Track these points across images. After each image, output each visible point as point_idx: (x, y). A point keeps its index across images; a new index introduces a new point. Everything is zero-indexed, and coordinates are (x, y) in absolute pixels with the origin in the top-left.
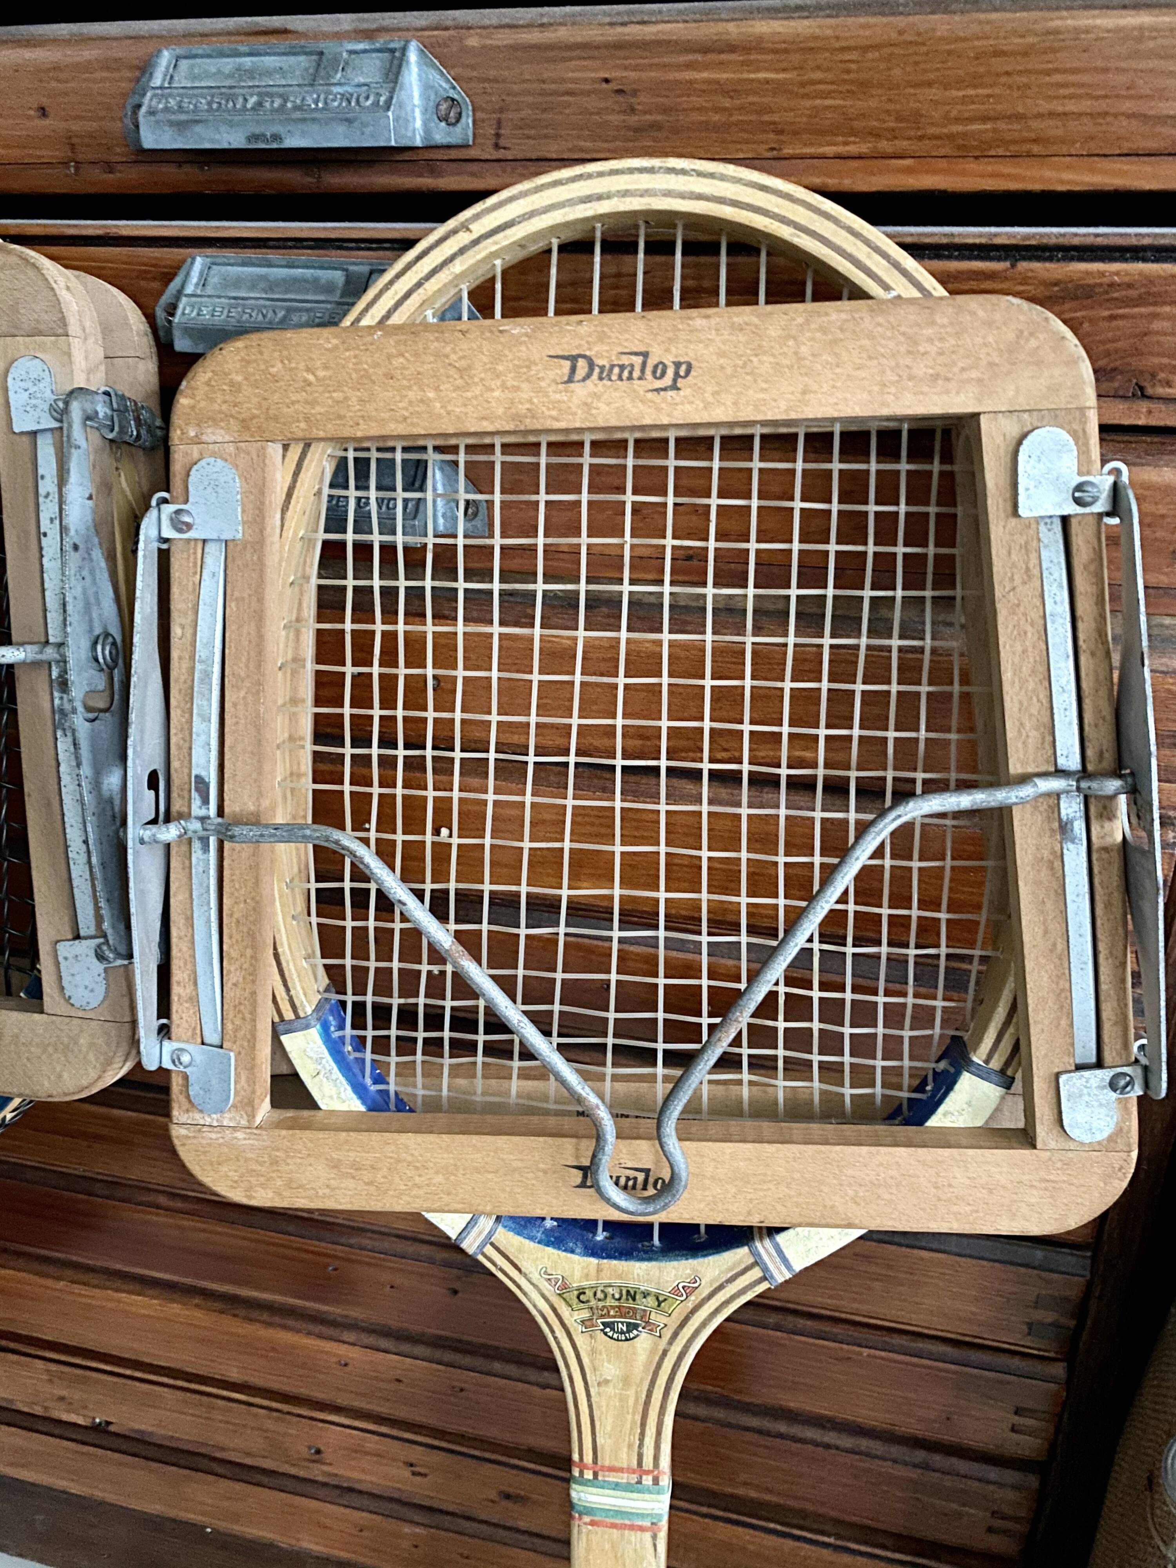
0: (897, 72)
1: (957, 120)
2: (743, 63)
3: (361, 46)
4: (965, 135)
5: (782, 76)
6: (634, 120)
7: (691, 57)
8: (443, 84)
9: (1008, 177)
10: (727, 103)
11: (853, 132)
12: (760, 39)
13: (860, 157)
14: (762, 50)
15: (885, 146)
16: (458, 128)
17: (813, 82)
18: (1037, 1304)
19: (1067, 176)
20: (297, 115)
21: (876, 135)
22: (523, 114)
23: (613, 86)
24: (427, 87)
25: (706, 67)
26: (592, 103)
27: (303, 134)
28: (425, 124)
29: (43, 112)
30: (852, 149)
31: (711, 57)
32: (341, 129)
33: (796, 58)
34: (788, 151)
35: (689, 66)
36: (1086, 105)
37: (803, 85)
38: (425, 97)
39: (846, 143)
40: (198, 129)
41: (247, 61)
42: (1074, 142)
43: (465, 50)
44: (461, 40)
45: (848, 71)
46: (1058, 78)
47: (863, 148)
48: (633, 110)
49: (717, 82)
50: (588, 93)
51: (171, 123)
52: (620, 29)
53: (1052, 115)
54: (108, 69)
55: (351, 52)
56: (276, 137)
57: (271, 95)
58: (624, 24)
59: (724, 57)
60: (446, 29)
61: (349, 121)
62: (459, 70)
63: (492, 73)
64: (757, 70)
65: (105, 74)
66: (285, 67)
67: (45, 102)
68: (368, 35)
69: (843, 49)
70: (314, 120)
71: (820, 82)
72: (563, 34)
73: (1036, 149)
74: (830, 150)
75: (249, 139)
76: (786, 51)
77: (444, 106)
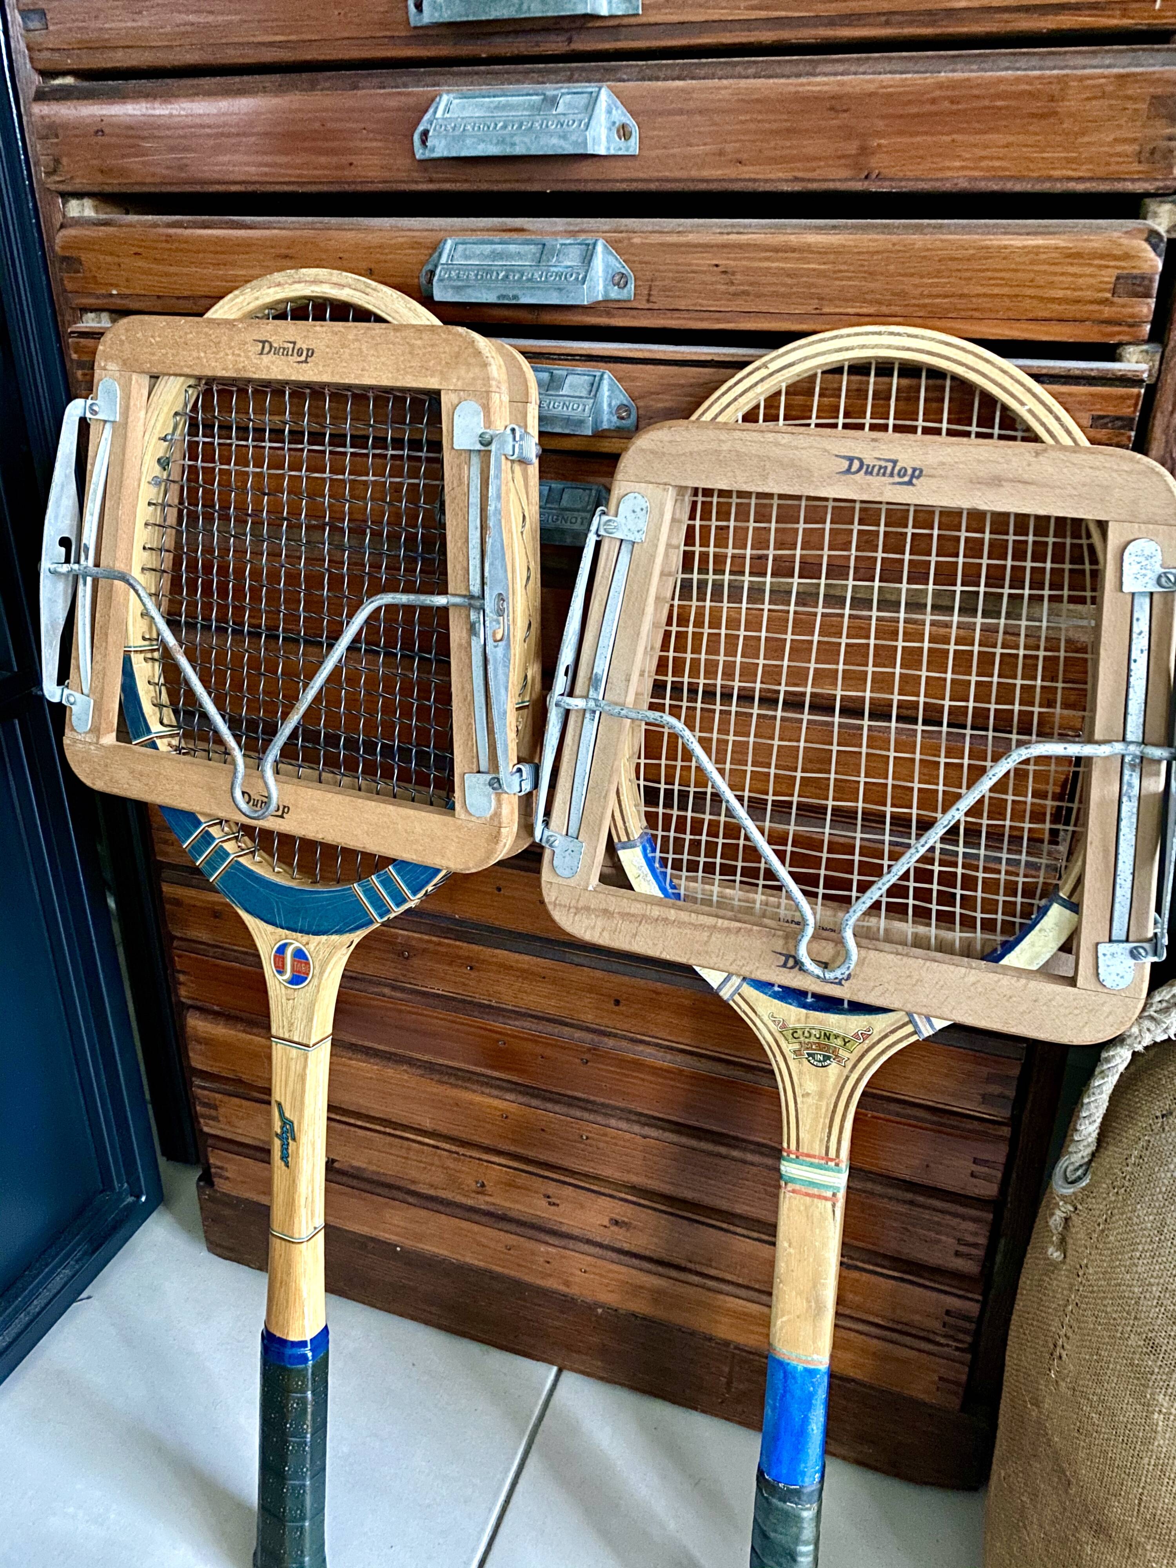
0: (892, 267)
1: (930, 296)
2: (798, 259)
3: (568, 242)
4: (932, 305)
5: (823, 267)
6: (732, 289)
7: (768, 254)
8: (618, 264)
10: (789, 281)
11: (865, 301)
12: (809, 245)
14: (812, 252)
15: (884, 309)
16: (625, 290)
17: (840, 271)
18: (988, 1081)
19: (994, 331)
20: (529, 284)
21: (879, 303)
22: (666, 283)
23: (720, 269)
24: (607, 266)
25: (778, 260)
26: (708, 278)
27: (532, 296)
28: (605, 287)
30: (864, 311)
31: (780, 254)
32: (555, 294)
33: (832, 257)
34: (826, 310)
35: (767, 259)
36: (1006, 290)
37: (835, 272)
38: (606, 272)
39: (861, 307)
40: (469, 291)
41: (499, 247)
42: (998, 311)
43: (632, 245)
44: (629, 239)
45: (863, 266)
46: (989, 274)
47: (871, 310)
48: (732, 283)
49: (783, 269)
50: (704, 272)
51: (453, 287)
52: (726, 237)
53: (985, 295)
54: (413, 248)
55: (562, 244)
56: (515, 297)
57: (513, 271)
58: (728, 234)
59: (786, 255)
60: (621, 232)
61: (560, 289)
62: (627, 257)
63: (647, 259)
64: (809, 263)
65: (411, 251)
66: (522, 252)
67: (372, 266)
68: (573, 234)
69: (859, 253)
70: (539, 288)
71: (847, 271)
72: (691, 238)
73: (976, 314)
74: (851, 311)
75: (499, 297)
76: (826, 253)
77: (617, 278)
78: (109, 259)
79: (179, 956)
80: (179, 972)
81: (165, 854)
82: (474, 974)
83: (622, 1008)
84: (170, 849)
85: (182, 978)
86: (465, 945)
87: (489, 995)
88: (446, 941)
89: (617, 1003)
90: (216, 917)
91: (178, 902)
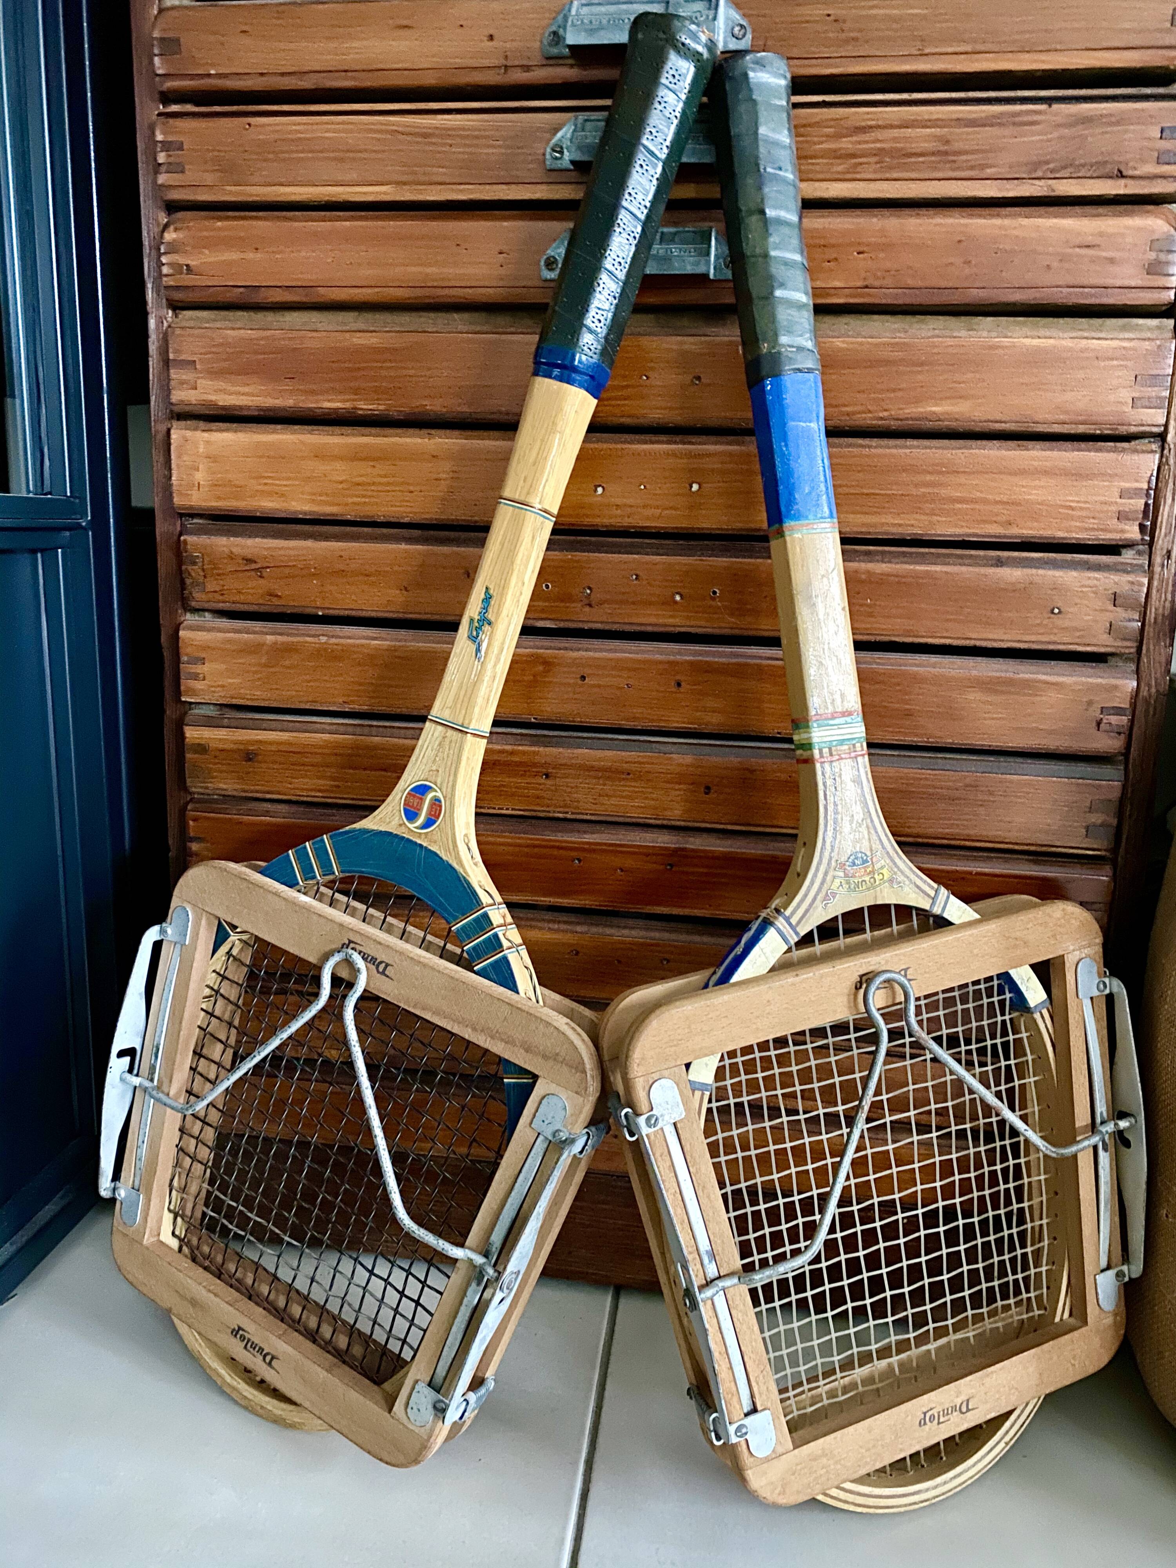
1: (1018, 32)
2: (904, 4)
4: (1021, 40)
6: (843, 36)
8: (737, 17)
9: (1043, 62)
10: (895, 26)
11: (962, 39)
13: (966, 53)
15: (979, 47)
16: (743, 41)
17: (940, 15)
18: (1091, 810)
19: (1074, 61)
21: (975, 41)
22: (781, 33)
23: (832, 18)
24: (727, 19)
25: (884, 7)
26: (818, 27)
28: (725, 38)
29: (491, 38)
30: (962, 48)
34: (927, 51)
35: (875, 6)
36: (1083, 24)
37: (935, 16)
38: (726, 24)
39: (958, 46)
40: (602, 33)
42: (1077, 43)
45: (960, 9)
47: (969, 48)
48: (843, 31)
49: (889, 15)
50: (816, 22)
51: (586, 31)
53: (1066, 29)
54: (537, 12)
62: (746, 11)
64: (912, 9)
65: (534, 16)
67: (492, 33)
73: (1059, 47)
74: (950, 50)
77: (736, 29)
78: (212, 38)
79: (194, 820)
80: (192, 840)
81: (193, 692)
82: (549, 782)
83: (713, 795)
84: (198, 685)
85: (195, 847)
86: (541, 749)
87: (565, 806)
88: (520, 748)
89: (708, 790)
90: (250, 760)
91: (201, 748)
